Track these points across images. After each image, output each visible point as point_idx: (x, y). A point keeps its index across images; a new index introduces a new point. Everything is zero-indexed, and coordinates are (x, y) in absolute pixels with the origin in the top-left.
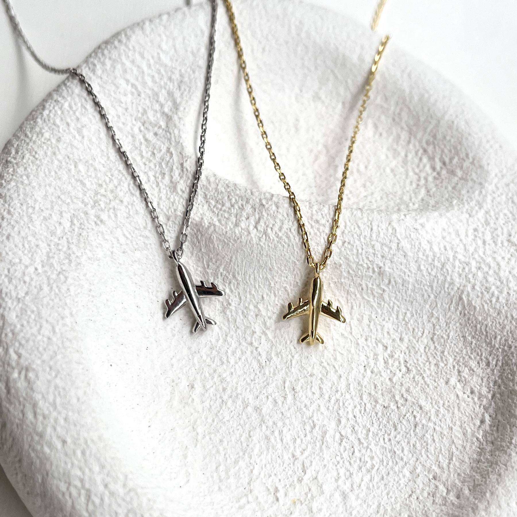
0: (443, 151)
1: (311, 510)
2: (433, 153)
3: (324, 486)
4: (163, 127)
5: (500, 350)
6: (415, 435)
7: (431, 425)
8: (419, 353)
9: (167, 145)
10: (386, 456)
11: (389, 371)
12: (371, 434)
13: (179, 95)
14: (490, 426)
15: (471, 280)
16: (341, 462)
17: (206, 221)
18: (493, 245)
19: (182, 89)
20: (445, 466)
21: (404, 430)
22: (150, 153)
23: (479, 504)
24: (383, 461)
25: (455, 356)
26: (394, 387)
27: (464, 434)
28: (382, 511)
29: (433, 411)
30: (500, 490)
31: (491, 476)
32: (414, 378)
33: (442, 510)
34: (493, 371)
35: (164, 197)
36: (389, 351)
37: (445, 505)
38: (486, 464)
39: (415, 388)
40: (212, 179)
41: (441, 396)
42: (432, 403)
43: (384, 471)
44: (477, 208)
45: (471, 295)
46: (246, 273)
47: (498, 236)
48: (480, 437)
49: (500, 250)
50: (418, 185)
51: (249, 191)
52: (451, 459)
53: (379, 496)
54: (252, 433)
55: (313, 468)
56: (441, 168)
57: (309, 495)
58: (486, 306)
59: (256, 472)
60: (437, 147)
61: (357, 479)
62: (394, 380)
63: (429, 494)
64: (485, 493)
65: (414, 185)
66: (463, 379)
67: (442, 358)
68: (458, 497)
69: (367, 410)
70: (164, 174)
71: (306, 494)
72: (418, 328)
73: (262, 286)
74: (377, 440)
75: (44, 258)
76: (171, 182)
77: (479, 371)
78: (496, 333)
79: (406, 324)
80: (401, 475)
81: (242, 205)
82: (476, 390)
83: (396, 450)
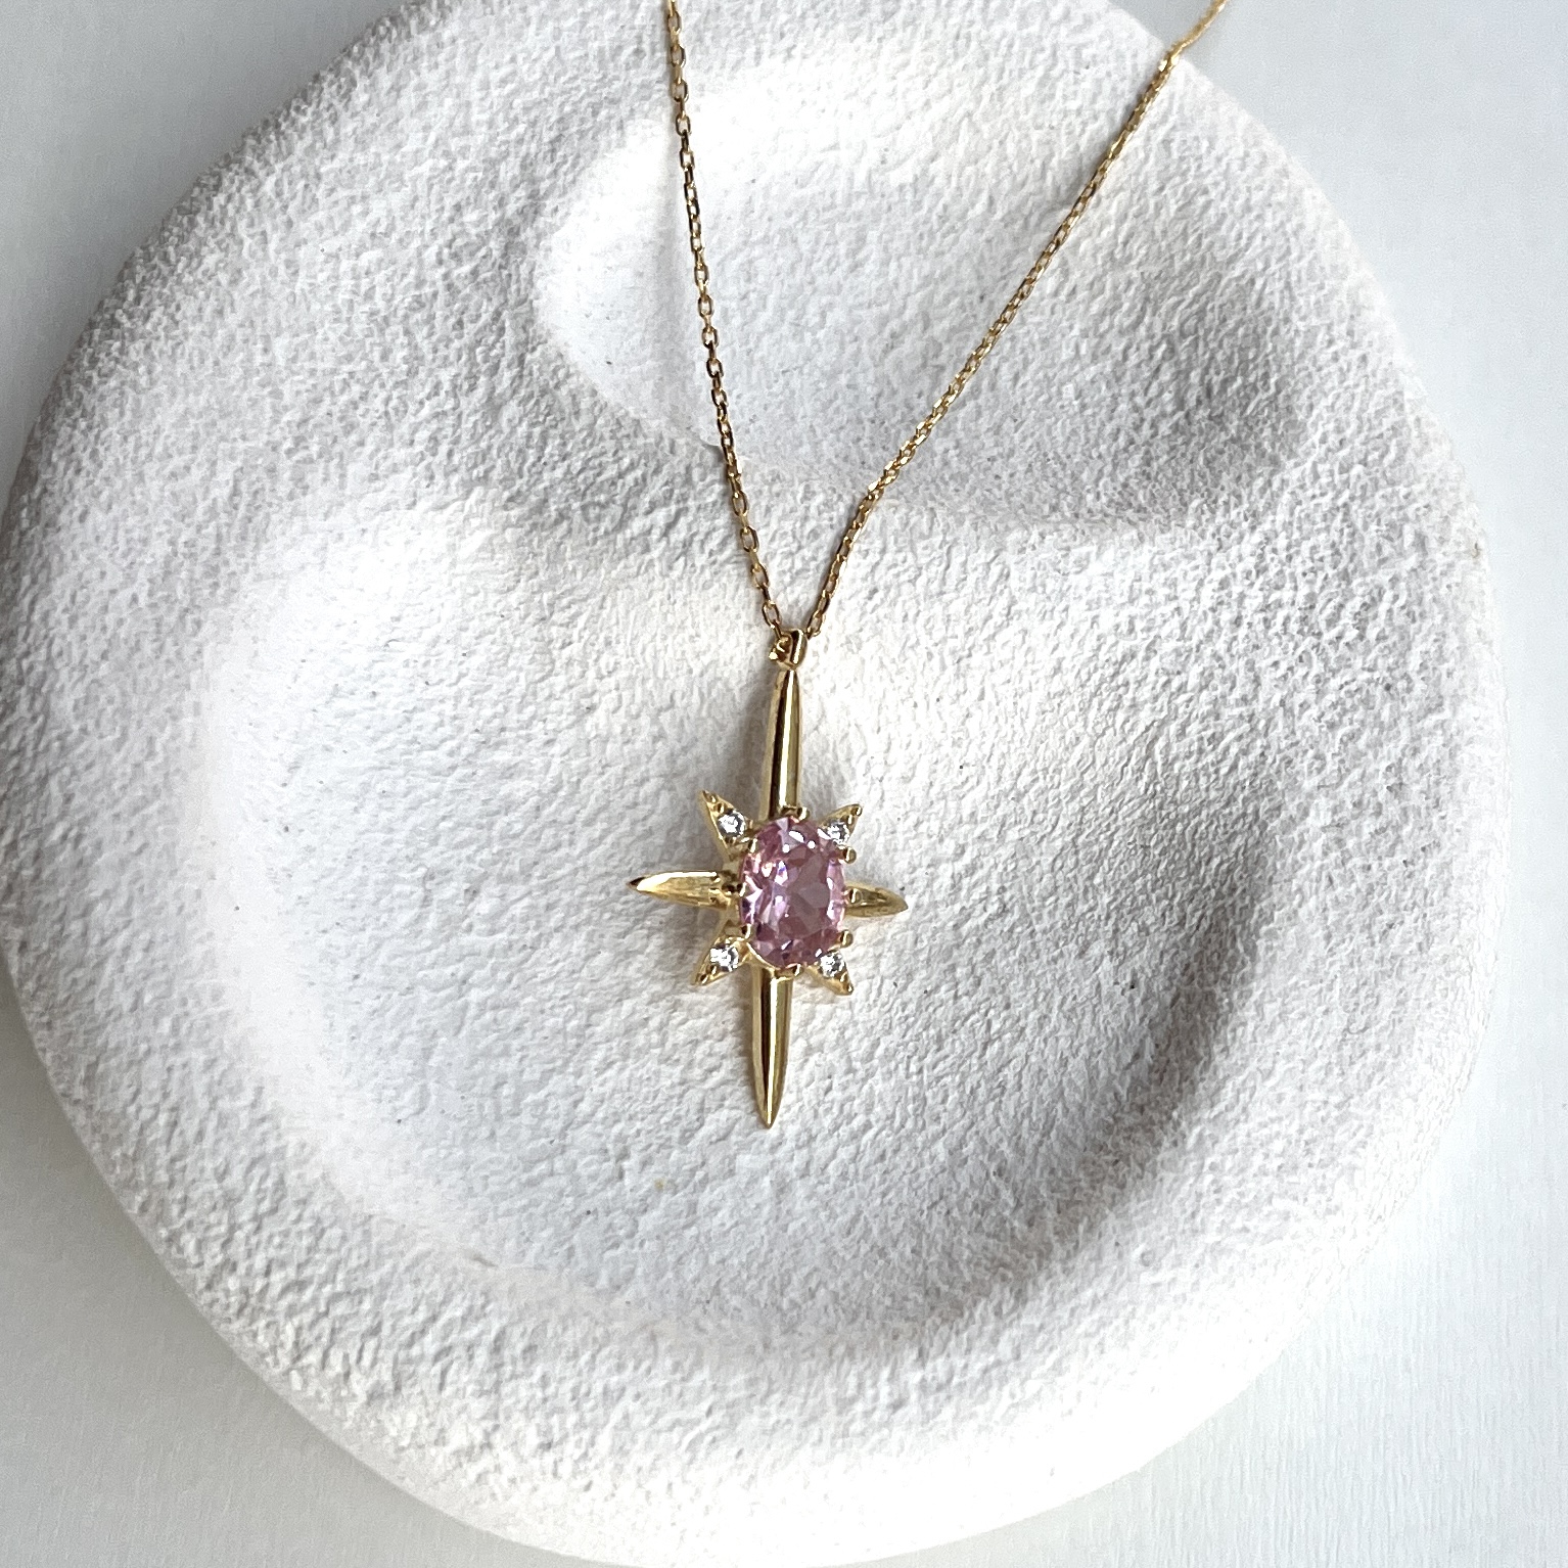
0: (1212, 358)
1: (693, 1207)
2: (1189, 358)
3: (740, 1158)
4: (496, 254)
5: (1213, 892)
6: (982, 1067)
7: (1020, 1048)
8: (1037, 870)
9: (496, 302)
10: (904, 1109)
11: (957, 907)
12: (879, 1052)
13: (549, 169)
14: (1151, 1068)
15: (1181, 710)
16: (795, 1108)
17: (553, 508)
18: (1261, 627)
19: (560, 153)
20: (1029, 1148)
21: (958, 1051)
22: (452, 320)
23: (1056, 1246)
24: (893, 1116)
25: (1117, 892)
26: (958, 946)
27: (1091, 1079)
28: (857, 1232)
29: (1033, 1016)
30: (1112, 1221)
31: (1105, 1187)
32: (1011, 931)
33: (985, 1248)
34: (1188, 938)
35: (465, 437)
36: (967, 859)
37: (995, 1236)
38: (1110, 1158)
39: (1006, 953)
40: (585, 403)
41: (1060, 982)
42: (1035, 997)
43: (888, 1140)
44: (1245, 525)
45: (1174, 752)
46: (635, 638)
47: (1280, 604)
48: (1123, 1092)
49: (1275, 641)
50: (1132, 442)
51: (666, 443)
52: (1046, 1134)
53: (862, 1197)
54: (594, 1017)
55: (724, 1114)
56: (1199, 402)
57: (700, 1174)
58: (1203, 780)
59: (584, 1107)
60: (1201, 344)
61: (821, 1150)
62: (965, 929)
63: (976, 1207)
64: (1077, 1222)
65: (1122, 441)
66: (1121, 949)
67: (1086, 891)
68: (1030, 1224)
69: (884, 994)
70: (477, 378)
71: (693, 1171)
72: (1045, 811)
73: (672, 675)
74: (893, 1065)
75: (157, 571)
76: (490, 398)
77: (1160, 938)
78: (1212, 848)
79: (1018, 799)
80: (926, 1156)
81: (644, 478)
82: (1142, 979)
83: (929, 1094)
